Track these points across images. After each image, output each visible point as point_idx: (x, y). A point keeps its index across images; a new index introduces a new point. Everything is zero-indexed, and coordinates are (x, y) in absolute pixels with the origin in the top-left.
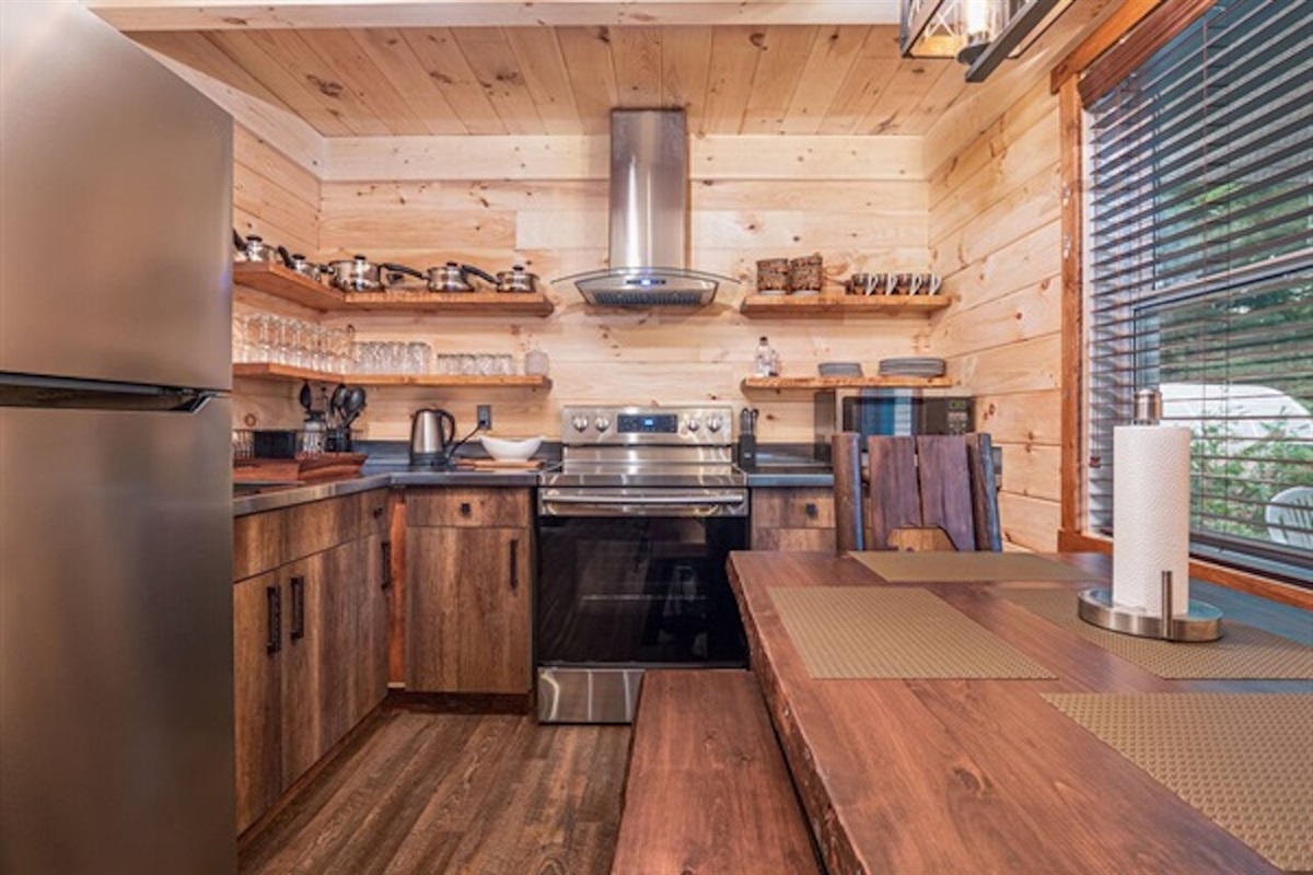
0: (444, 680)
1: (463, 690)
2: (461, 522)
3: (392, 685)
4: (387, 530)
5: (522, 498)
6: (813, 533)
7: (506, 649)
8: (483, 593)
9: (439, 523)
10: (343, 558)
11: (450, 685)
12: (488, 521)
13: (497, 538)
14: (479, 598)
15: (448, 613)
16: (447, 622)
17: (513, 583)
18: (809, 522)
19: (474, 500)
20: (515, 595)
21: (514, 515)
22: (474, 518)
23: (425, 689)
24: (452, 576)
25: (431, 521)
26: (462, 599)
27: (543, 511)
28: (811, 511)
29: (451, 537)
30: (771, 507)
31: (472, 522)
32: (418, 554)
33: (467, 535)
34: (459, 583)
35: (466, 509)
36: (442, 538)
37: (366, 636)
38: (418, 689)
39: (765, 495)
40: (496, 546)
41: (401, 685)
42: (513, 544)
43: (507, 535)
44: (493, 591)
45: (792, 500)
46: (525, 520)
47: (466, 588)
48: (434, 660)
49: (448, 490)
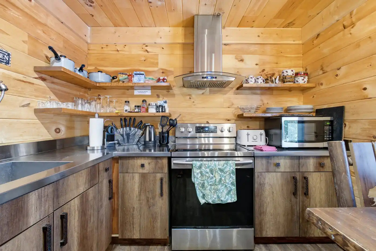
0: (134, 234)
1: (142, 238)
2: (141, 171)
3: (113, 236)
4: (112, 175)
5: (165, 161)
6: (279, 174)
7: (159, 221)
8: (149, 199)
9: (132, 172)
10: (91, 193)
11: (136, 236)
12: (152, 171)
13: (155, 177)
14: (148, 201)
15: (135, 207)
16: (135, 210)
17: (162, 194)
18: (277, 170)
19: (146, 162)
20: (162, 199)
21: (162, 168)
22: (146, 169)
23: (127, 237)
24: (137, 192)
25: (129, 171)
26: (141, 201)
27: (173, 167)
28: (278, 165)
29: (137, 177)
30: (262, 164)
31: (145, 171)
32: (124, 184)
33: (144, 176)
34: (140, 195)
35: (143, 166)
36: (133, 178)
37: (102, 222)
38: (124, 238)
39: (260, 159)
40: (155, 180)
41: (117, 235)
42: (162, 180)
43: (159, 176)
44: (154, 198)
45: (270, 161)
46: (166, 170)
47: (143, 197)
48: (130, 226)
49: (136, 159)
